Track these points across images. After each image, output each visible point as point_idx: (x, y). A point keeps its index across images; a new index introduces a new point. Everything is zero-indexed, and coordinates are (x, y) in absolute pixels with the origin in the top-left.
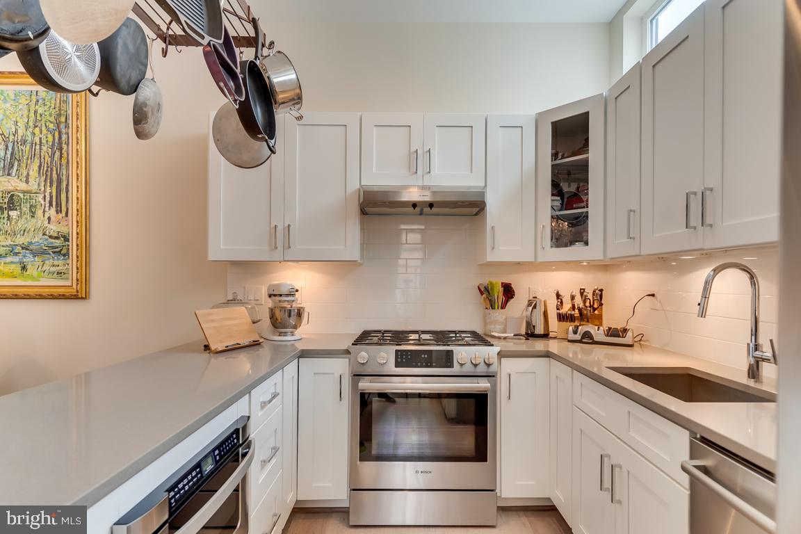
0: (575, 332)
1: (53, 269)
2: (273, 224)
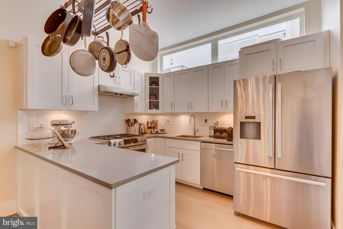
0: (154, 131)
2: (64, 95)
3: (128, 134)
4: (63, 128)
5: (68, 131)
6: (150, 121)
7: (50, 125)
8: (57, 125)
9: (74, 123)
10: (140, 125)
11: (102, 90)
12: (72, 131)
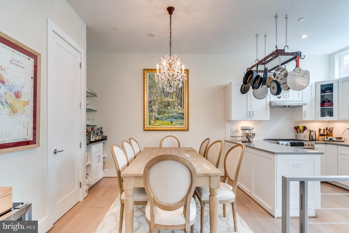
0: (327, 138)
1: (180, 123)
2: (248, 111)
3: (297, 139)
4: (247, 131)
5: (251, 133)
6: (322, 129)
7: (240, 129)
8: (244, 130)
9: (254, 128)
10: (311, 132)
11: (273, 105)
12: (253, 133)
